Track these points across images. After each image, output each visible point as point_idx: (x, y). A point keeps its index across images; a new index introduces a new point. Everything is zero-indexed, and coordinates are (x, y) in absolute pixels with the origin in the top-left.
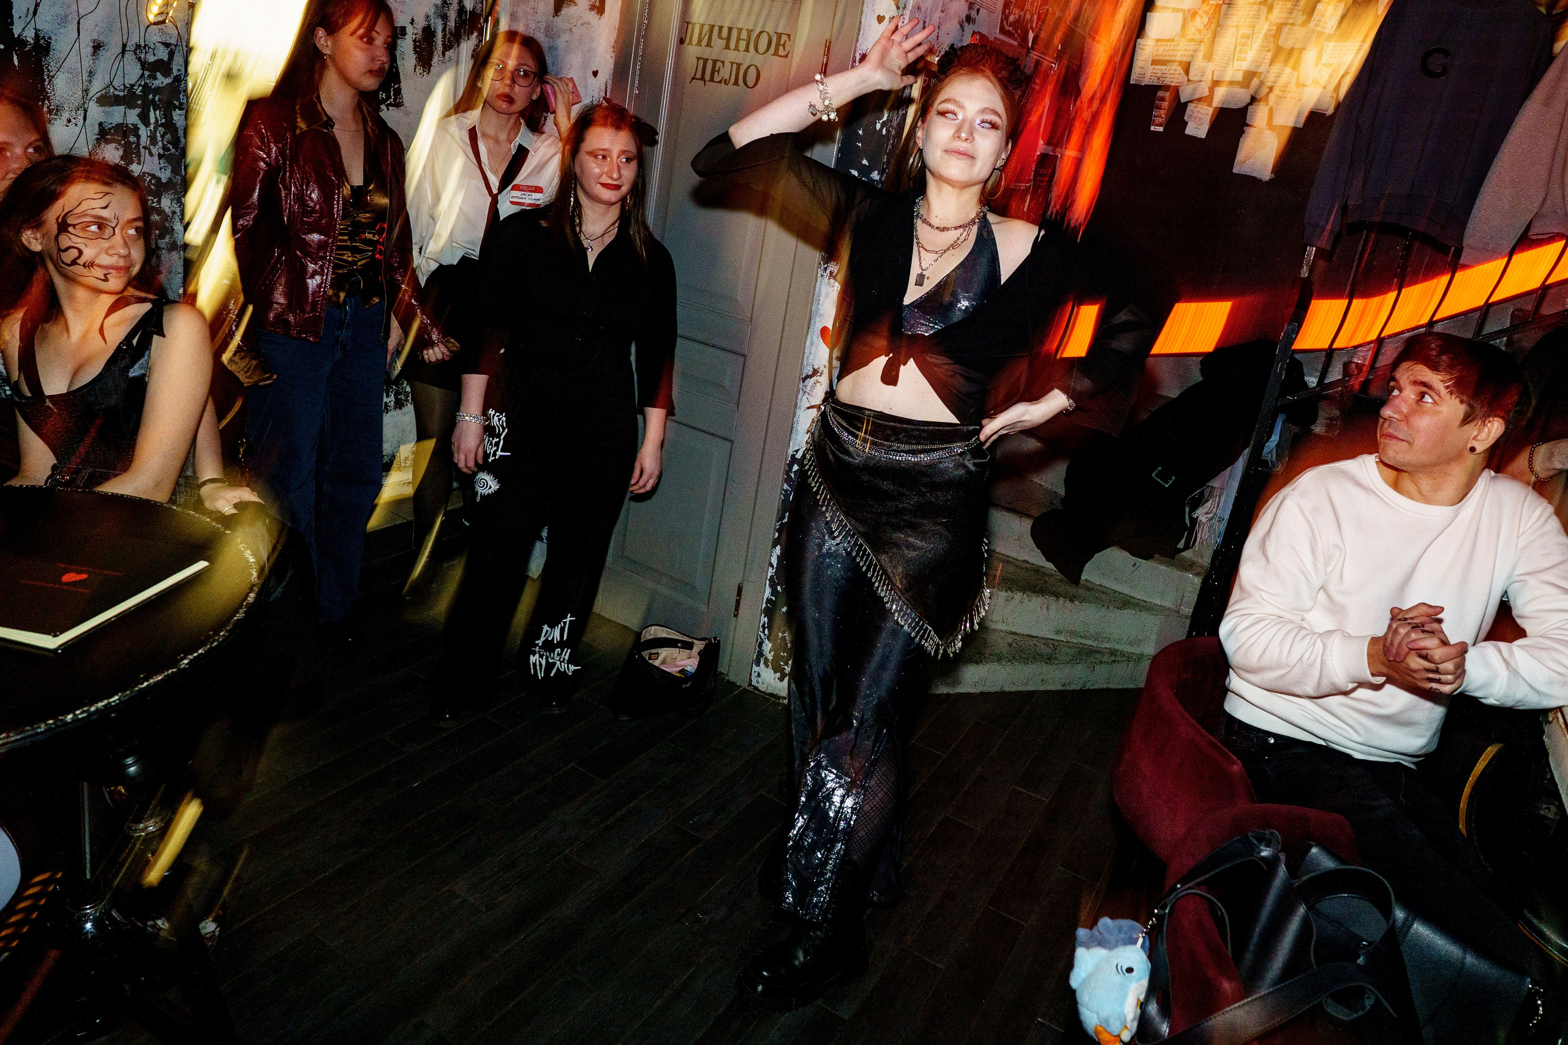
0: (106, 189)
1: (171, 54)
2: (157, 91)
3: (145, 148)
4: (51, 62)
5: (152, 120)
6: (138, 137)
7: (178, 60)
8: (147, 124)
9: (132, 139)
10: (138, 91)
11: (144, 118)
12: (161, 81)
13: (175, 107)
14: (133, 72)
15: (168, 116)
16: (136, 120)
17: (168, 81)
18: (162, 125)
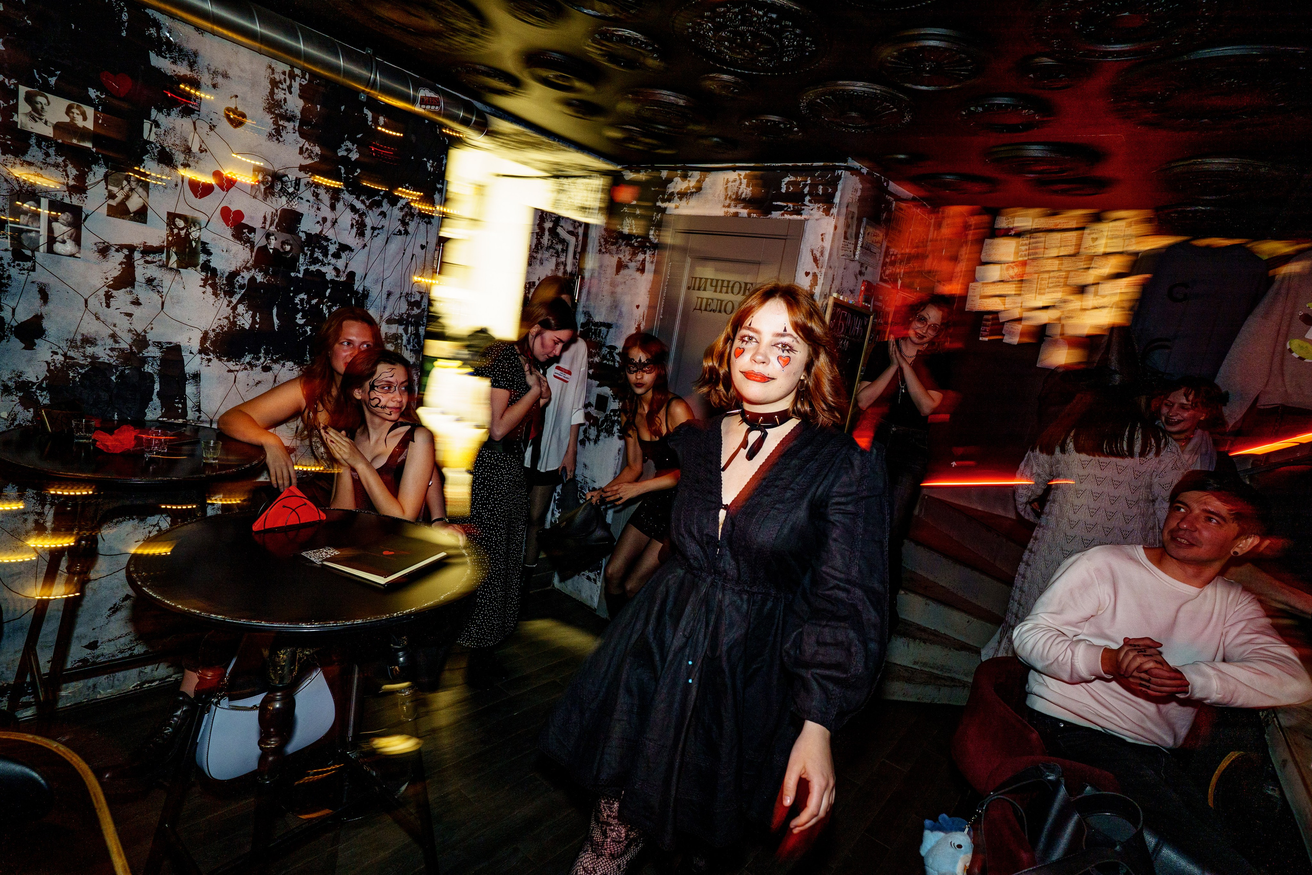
0: (392, 366)
1: (422, 298)
2: (414, 316)
3: (405, 346)
4: (368, 303)
5: (409, 332)
6: (402, 340)
7: (425, 301)
8: (407, 333)
9: (399, 341)
10: (405, 316)
11: (406, 331)
12: (416, 311)
13: (421, 325)
14: (403, 307)
15: (417, 330)
16: (402, 332)
17: (419, 311)
18: (414, 334)
